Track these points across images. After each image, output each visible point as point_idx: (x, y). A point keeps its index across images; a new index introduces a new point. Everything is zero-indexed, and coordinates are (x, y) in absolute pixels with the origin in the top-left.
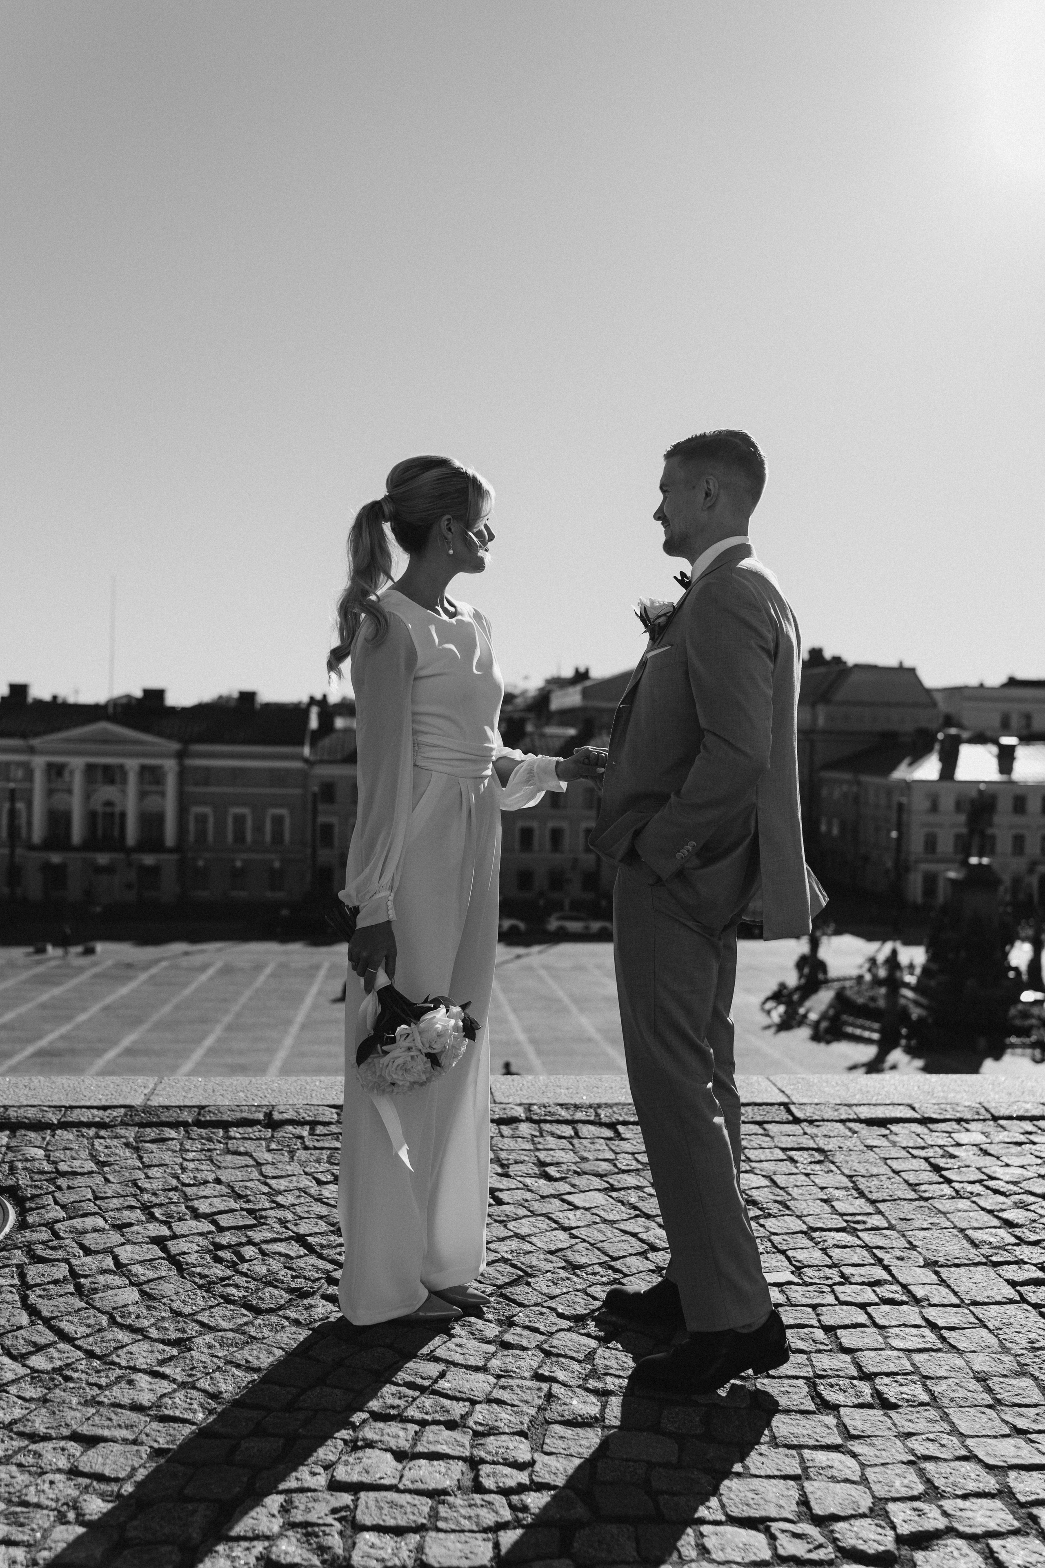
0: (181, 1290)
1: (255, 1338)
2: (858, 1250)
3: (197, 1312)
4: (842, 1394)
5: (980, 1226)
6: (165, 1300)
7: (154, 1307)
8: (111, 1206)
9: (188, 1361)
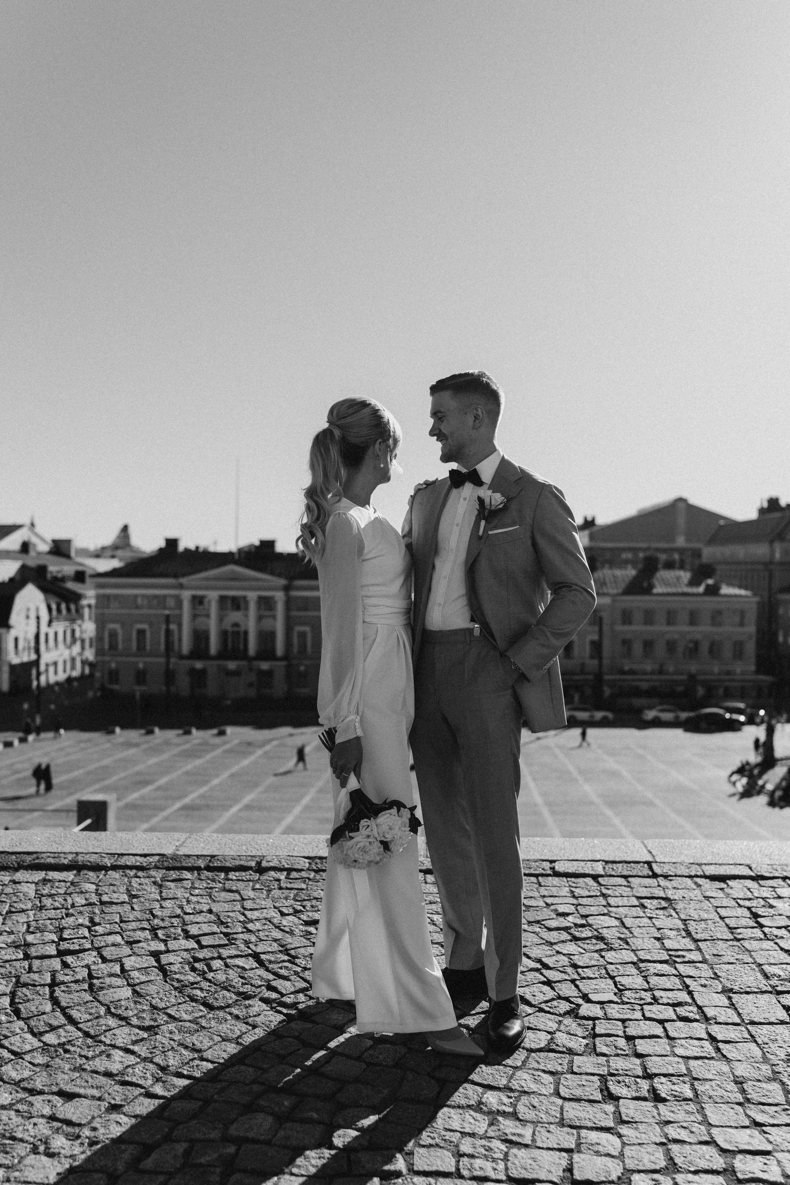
0: (161, 991)
1: (204, 1028)
2: (672, 978)
3: (169, 1007)
4: (626, 1089)
5: (776, 962)
6: (148, 998)
7: (139, 1002)
8: (130, 927)
9: (152, 1043)
